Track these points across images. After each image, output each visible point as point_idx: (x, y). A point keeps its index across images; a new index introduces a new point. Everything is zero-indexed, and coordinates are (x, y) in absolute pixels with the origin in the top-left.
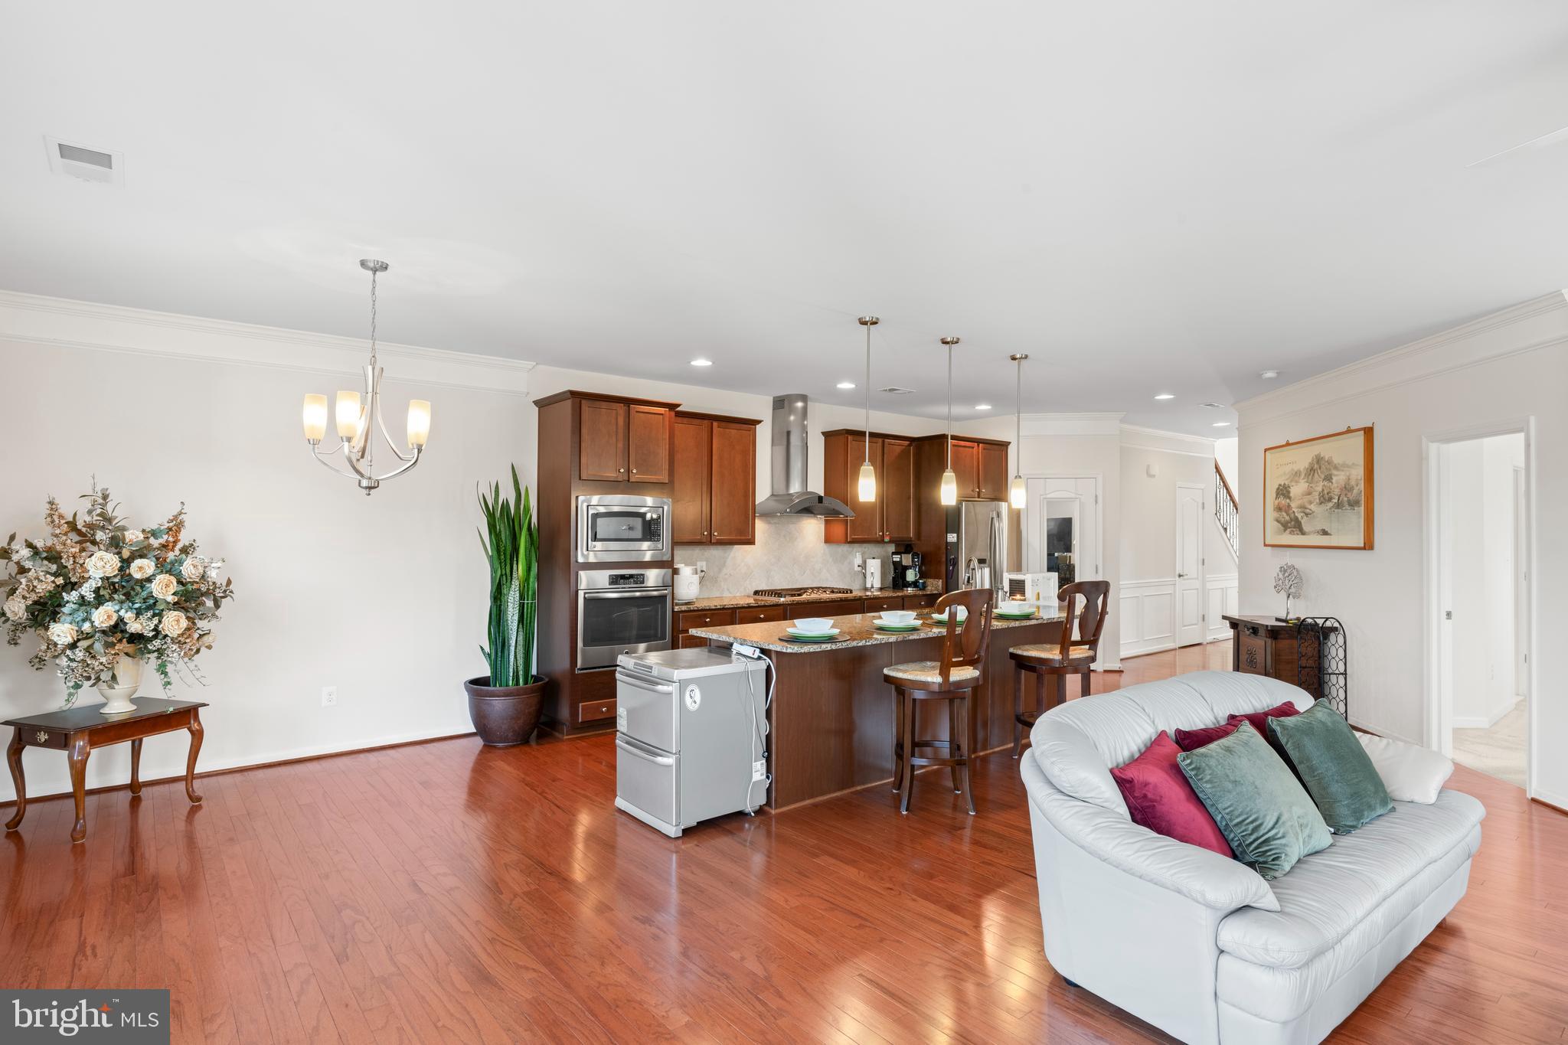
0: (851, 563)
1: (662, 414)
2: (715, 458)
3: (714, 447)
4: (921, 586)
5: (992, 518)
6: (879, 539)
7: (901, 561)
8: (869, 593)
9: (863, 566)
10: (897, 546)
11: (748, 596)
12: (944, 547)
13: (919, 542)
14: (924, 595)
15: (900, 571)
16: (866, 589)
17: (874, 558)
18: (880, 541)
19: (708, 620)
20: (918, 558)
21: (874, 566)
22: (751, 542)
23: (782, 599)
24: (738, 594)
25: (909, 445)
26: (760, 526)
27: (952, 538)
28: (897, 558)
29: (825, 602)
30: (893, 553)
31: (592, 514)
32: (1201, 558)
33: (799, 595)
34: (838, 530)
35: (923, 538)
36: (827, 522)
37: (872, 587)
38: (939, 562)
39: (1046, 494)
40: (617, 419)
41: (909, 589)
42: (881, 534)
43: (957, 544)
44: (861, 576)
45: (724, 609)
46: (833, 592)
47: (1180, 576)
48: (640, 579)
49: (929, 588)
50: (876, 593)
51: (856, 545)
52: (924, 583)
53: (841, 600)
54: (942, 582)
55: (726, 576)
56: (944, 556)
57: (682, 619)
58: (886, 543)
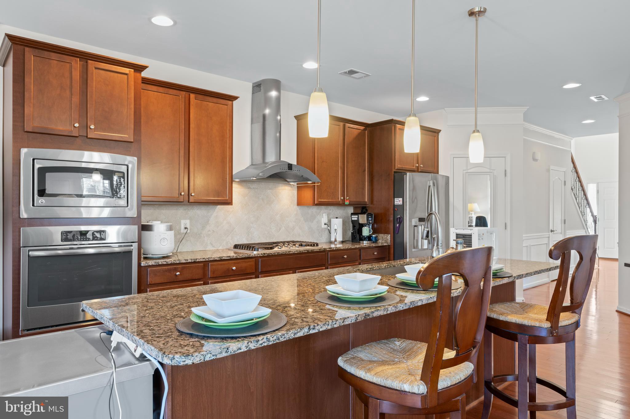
0: (319, 222)
1: (126, 74)
2: (192, 126)
3: (191, 116)
4: (374, 240)
5: (429, 186)
6: (341, 203)
7: (358, 220)
8: (333, 246)
9: (329, 224)
10: (355, 208)
11: (229, 250)
12: (392, 208)
13: (371, 206)
14: (376, 247)
15: (358, 228)
16: (331, 242)
17: (337, 218)
18: (342, 204)
19: (178, 273)
20: (372, 217)
21: (337, 224)
22: (229, 202)
23: (255, 252)
24: (221, 248)
25: (365, 130)
26: (237, 189)
27: (398, 201)
28: (355, 218)
29: (294, 254)
30: (352, 214)
31: (39, 169)
32: (563, 219)
33: (271, 248)
34: (308, 194)
35: (375, 203)
36: (299, 188)
37: (336, 241)
38: (388, 221)
39: (467, 170)
40: (71, 73)
41: (365, 242)
42: (342, 198)
43: (402, 206)
44: (327, 232)
45: (195, 262)
46: (301, 245)
47: (552, 231)
48: (100, 236)
49: (380, 241)
50: (339, 246)
51: (323, 207)
52: (376, 237)
53: (308, 252)
54: (391, 237)
55: (209, 233)
56: (392, 216)
57: (150, 274)
58: (347, 205)
